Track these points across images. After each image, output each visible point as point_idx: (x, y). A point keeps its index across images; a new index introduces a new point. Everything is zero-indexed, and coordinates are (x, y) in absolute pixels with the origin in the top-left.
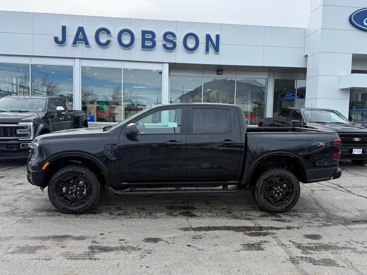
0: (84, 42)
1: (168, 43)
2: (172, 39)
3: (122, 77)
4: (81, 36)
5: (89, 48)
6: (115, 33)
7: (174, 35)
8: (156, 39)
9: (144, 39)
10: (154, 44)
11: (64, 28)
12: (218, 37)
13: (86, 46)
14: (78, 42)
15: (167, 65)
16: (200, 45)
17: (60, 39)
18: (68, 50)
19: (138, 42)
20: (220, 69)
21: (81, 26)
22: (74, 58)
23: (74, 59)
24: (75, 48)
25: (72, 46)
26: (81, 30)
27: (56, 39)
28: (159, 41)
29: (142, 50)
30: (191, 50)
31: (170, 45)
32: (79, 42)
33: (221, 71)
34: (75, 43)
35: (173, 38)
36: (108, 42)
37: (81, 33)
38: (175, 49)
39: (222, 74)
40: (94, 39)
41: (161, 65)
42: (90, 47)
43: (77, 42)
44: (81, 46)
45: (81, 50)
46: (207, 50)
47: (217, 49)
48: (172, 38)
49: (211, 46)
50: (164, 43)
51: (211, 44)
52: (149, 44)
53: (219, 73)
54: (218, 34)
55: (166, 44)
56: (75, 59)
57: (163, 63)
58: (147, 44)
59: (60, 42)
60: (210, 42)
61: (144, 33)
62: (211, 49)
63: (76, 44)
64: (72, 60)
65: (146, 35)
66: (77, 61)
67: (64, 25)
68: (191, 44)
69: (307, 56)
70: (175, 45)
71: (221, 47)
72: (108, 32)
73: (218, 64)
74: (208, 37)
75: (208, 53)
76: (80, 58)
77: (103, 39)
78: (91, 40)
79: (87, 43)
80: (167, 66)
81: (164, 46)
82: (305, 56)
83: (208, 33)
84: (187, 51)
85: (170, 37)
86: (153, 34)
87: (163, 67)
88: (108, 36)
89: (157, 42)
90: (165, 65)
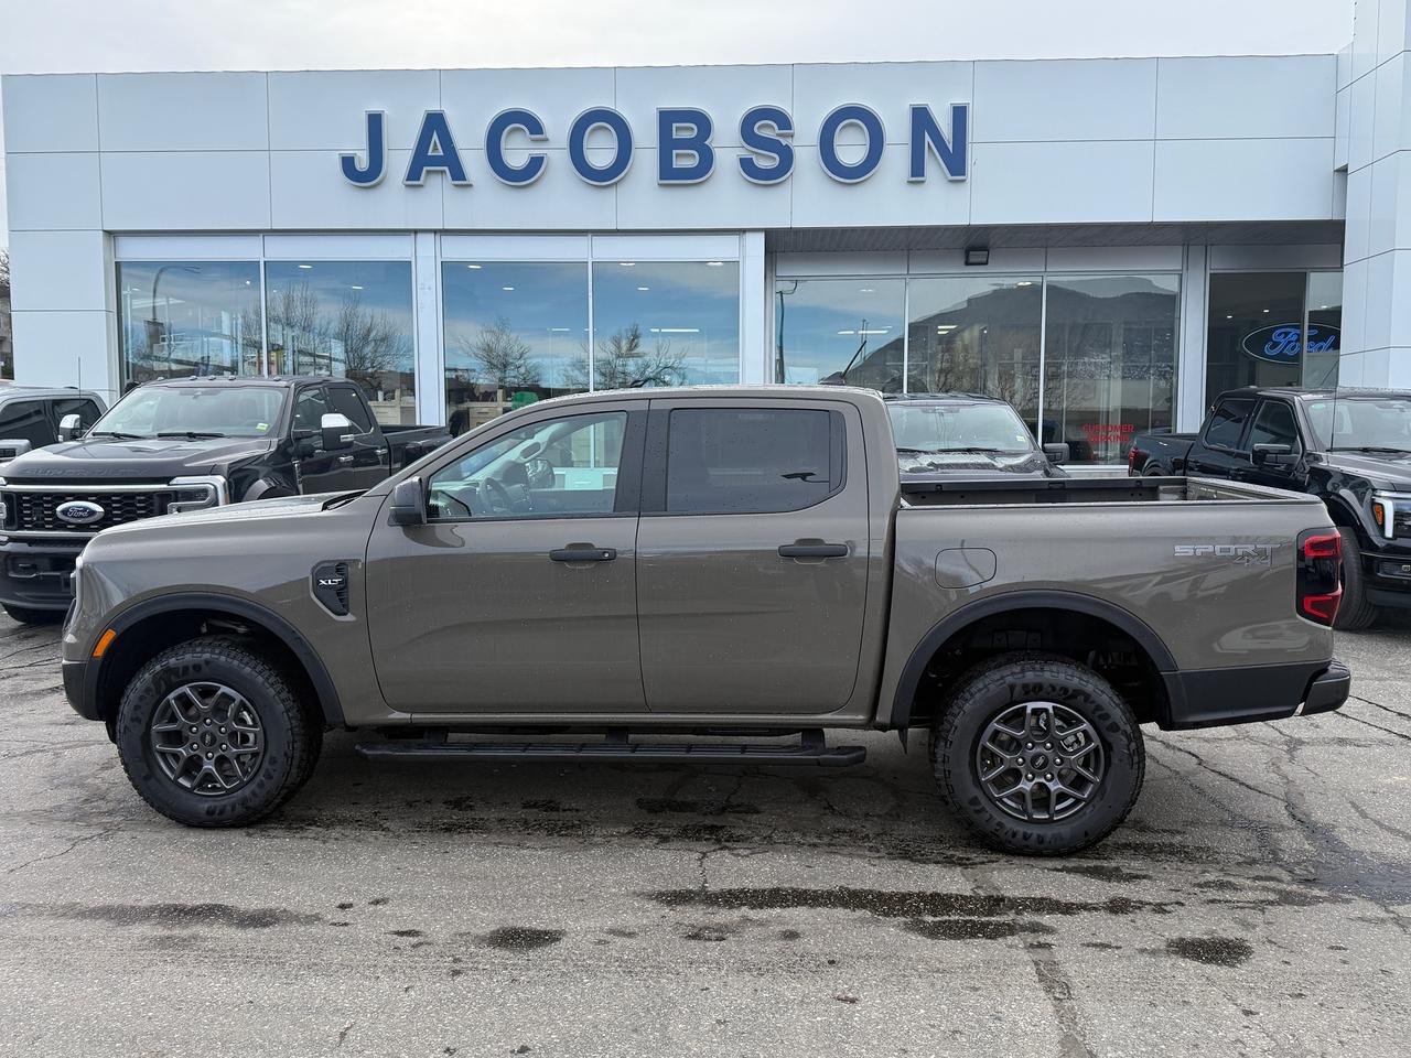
0: (446, 169)
1: (760, 151)
2: (778, 135)
3: (590, 294)
4: (435, 149)
5: (468, 189)
6: (558, 128)
7: (783, 121)
8: (712, 142)
9: (667, 145)
10: (707, 160)
11: (375, 122)
12: (960, 114)
13: (456, 186)
14: (425, 168)
15: (761, 237)
16: (887, 150)
17: (363, 163)
18: (392, 203)
19: (646, 157)
20: (975, 245)
21: (435, 107)
22: (416, 232)
23: (413, 236)
24: (419, 192)
25: (407, 186)
26: (435, 123)
27: (348, 164)
28: (727, 146)
29: (661, 188)
30: (851, 175)
31: (766, 161)
32: (428, 172)
33: (985, 248)
34: (414, 174)
35: (782, 132)
36: (536, 164)
37: (435, 137)
38: (789, 174)
39: (986, 263)
40: (483, 154)
41: (735, 239)
42: (471, 185)
43: (424, 172)
44: (438, 185)
45: (437, 202)
46: (917, 169)
47: (956, 164)
48: (777, 131)
49: (934, 155)
50: (745, 154)
51: (931, 144)
52: (686, 160)
53: (972, 260)
54: (960, 101)
55: (754, 157)
56: (419, 235)
57: (744, 231)
58: (678, 163)
59: (363, 175)
60: (928, 138)
61: (667, 118)
62: (934, 167)
63: (419, 180)
64: (408, 240)
65: (677, 129)
66: (427, 242)
67: (375, 108)
68: (851, 149)
69: (1344, 171)
70: (787, 157)
71: (974, 154)
72: (534, 126)
73: (965, 222)
74: (921, 117)
75: (923, 182)
76: (435, 232)
77: (517, 154)
78: (473, 159)
79: (458, 174)
80: (757, 244)
81: (747, 165)
82: (1337, 171)
83: (919, 102)
84: (833, 176)
85: (768, 130)
86: (702, 121)
87: (742, 246)
88: (534, 140)
89: (718, 153)
90: (749, 236)
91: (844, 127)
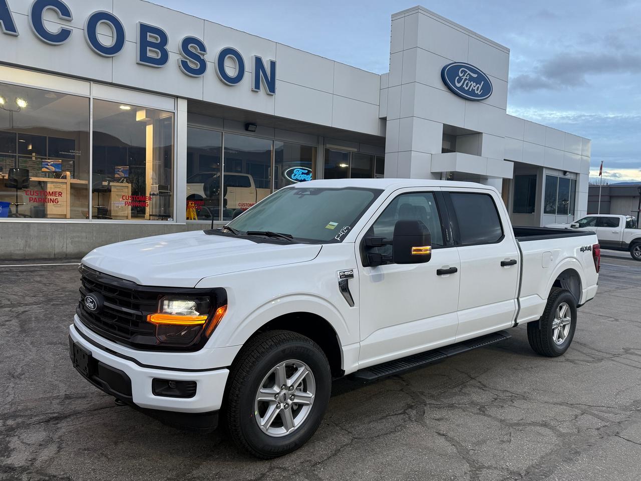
0: (2, 22)
1: (190, 59)
2: (199, 53)
7: (202, 48)
8: (168, 47)
9: (144, 44)
10: (165, 57)
13: (7, 34)
15: (186, 103)
16: (246, 74)
20: (251, 122)
28: (175, 52)
29: (137, 65)
30: (231, 81)
31: (194, 65)
33: (253, 124)
35: (201, 52)
36: (64, 35)
38: (204, 73)
39: (254, 131)
40: (29, 19)
41: (172, 100)
42: (18, 36)
46: (257, 86)
47: (272, 88)
48: (199, 51)
49: (264, 81)
50: (184, 58)
51: (263, 76)
52: (155, 54)
53: (250, 129)
54: (273, 59)
55: (188, 61)
57: (177, 97)
58: (149, 54)
60: (261, 72)
61: (145, 29)
62: (263, 86)
65: (150, 36)
68: (231, 69)
69: (385, 119)
70: (203, 66)
72: (65, 11)
73: (272, 113)
74: (258, 61)
77: (52, 24)
79: (10, 27)
80: (183, 106)
81: (184, 64)
82: (381, 118)
83: (259, 55)
84: (223, 80)
85: (194, 49)
86: (163, 36)
87: (176, 106)
89: (170, 54)
90: (180, 101)
91: (229, 57)
